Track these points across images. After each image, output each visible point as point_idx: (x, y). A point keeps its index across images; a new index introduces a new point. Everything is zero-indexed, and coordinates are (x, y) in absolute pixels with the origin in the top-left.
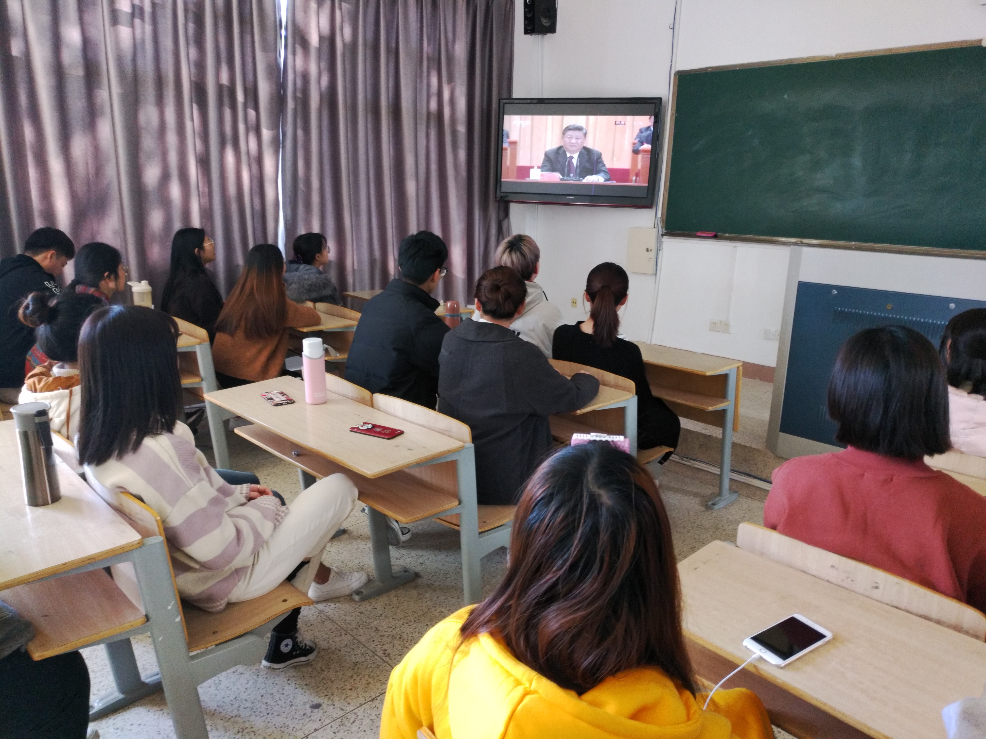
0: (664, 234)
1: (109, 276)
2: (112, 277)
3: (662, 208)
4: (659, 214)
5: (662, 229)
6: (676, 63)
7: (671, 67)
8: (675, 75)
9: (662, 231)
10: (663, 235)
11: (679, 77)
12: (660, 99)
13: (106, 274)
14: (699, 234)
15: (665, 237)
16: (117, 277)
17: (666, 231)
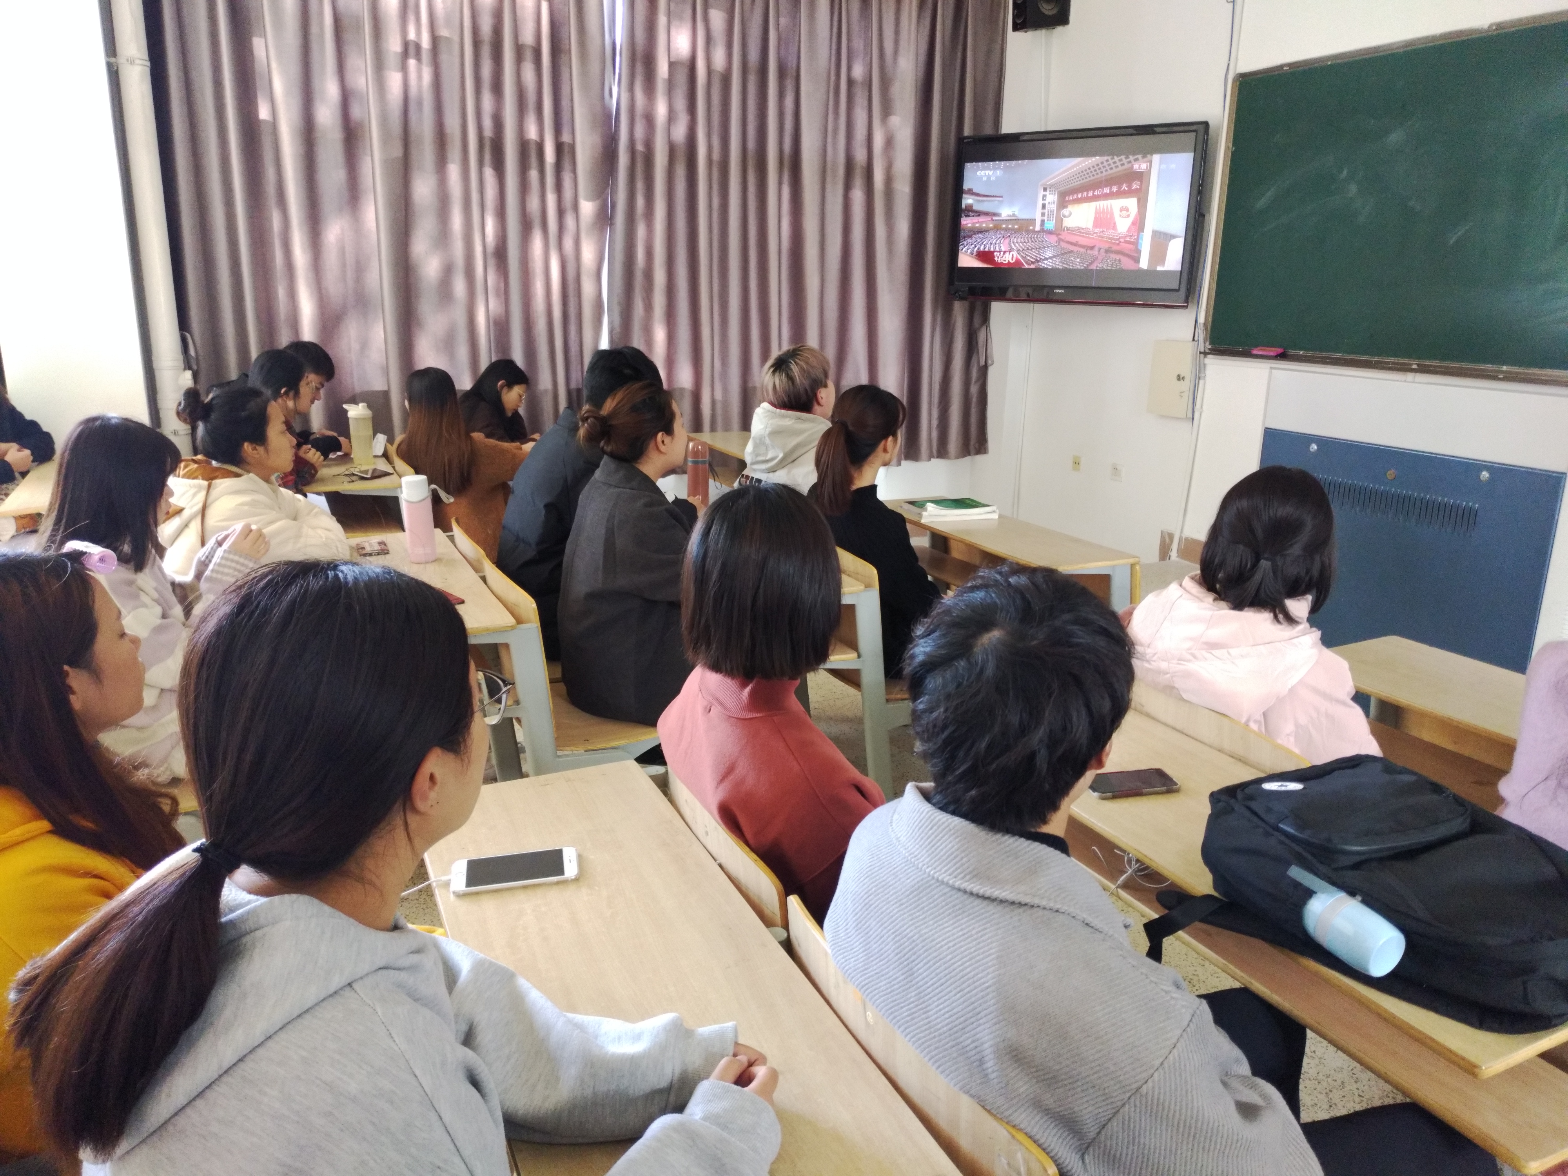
0: (1207, 351)
1: (286, 393)
2: (291, 394)
3: (1207, 307)
4: (1202, 319)
5: (1205, 342)
6: (1237, 59)
7: (1228, 69)
8: (1234, 81)
9: (1205, 347)
10: (1205, 354)
11: (1239, 85)
12: (1206, 124)
13: (283, 391)
14: (1255, 352)
15: (1209, 356)
16: (297, 394)
17: (1210, 347)
